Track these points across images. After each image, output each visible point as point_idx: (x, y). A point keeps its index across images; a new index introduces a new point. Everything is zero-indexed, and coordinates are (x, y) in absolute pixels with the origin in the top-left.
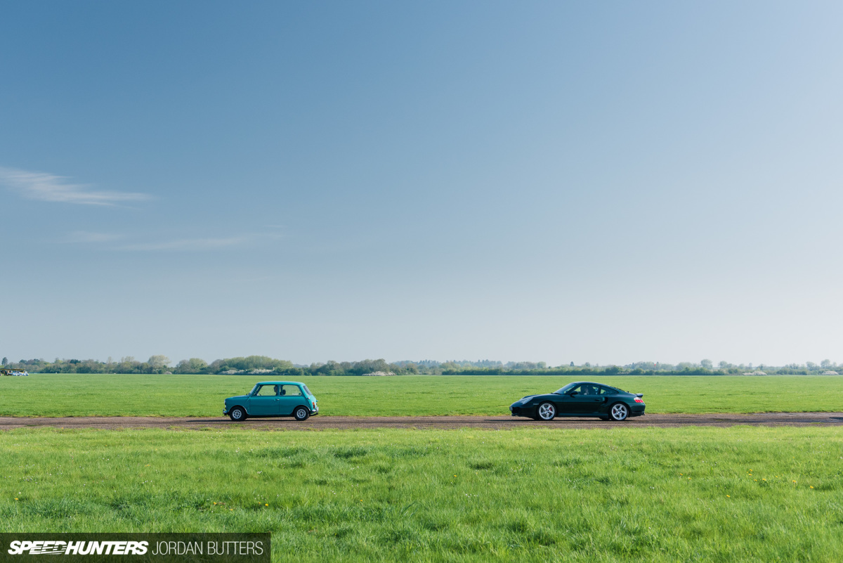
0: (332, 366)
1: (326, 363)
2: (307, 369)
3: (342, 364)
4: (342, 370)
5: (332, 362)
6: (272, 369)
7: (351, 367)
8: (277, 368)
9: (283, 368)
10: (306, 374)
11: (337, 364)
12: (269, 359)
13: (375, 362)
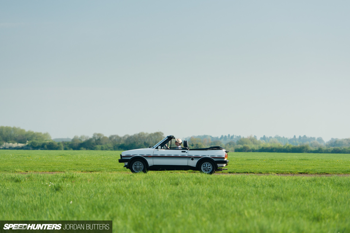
0: (99, 139)
1: (91, 136)
2: (68, 143)
3: (111, 138)
4: (110, 145)
5: (99, 135)
6: (25, 143)
7: (122, 142)
8: (31, 141)
9: (39, 142)
10: (65, 149)
11: (105, 138)
12: (22, 131)
13: (151, 136)
